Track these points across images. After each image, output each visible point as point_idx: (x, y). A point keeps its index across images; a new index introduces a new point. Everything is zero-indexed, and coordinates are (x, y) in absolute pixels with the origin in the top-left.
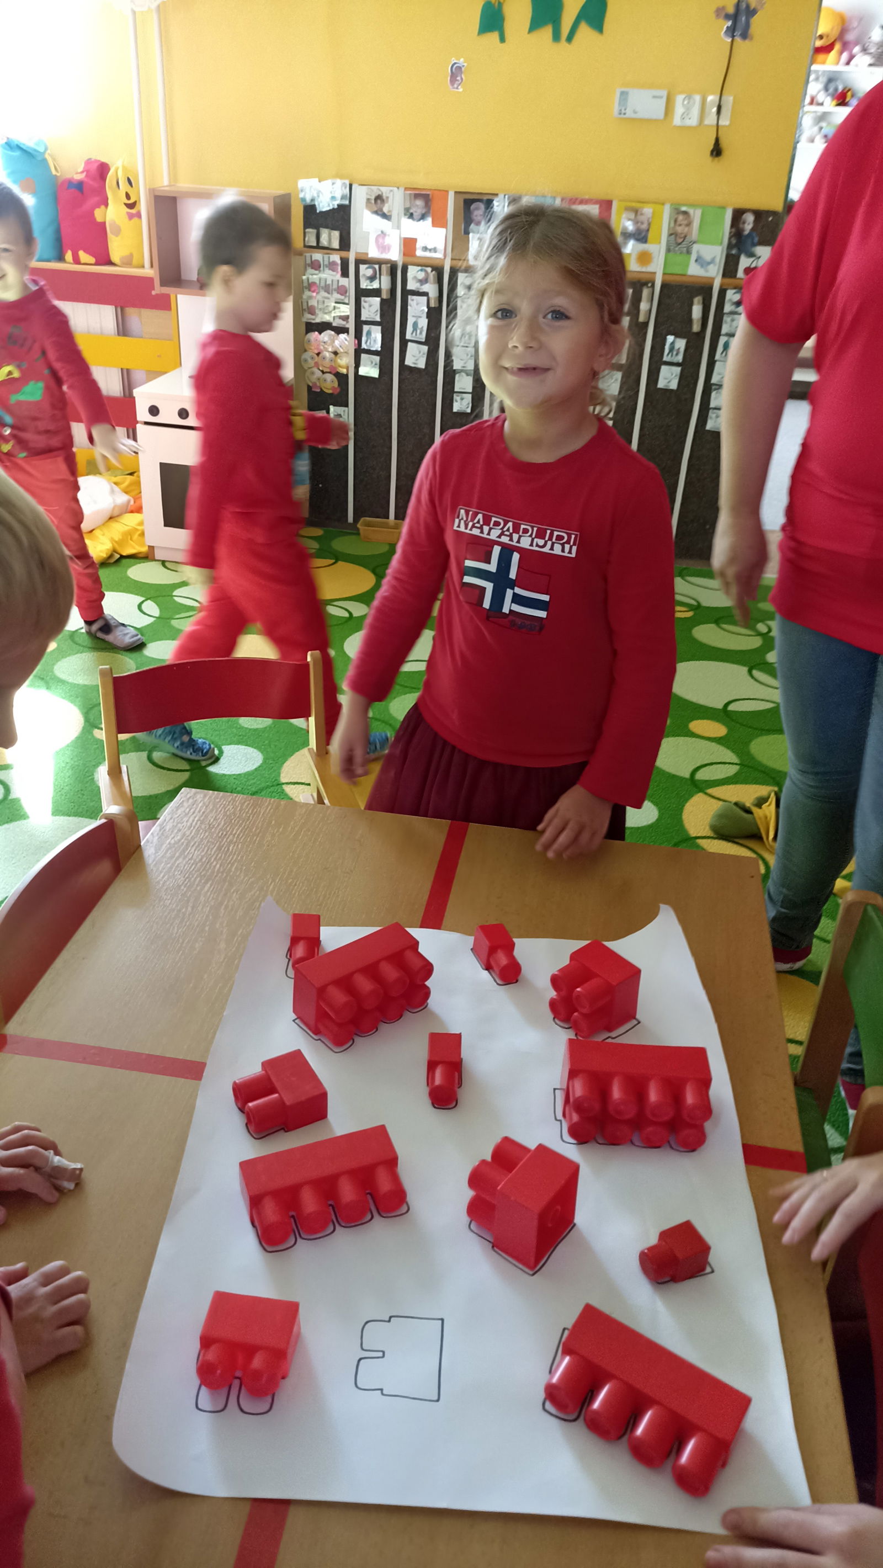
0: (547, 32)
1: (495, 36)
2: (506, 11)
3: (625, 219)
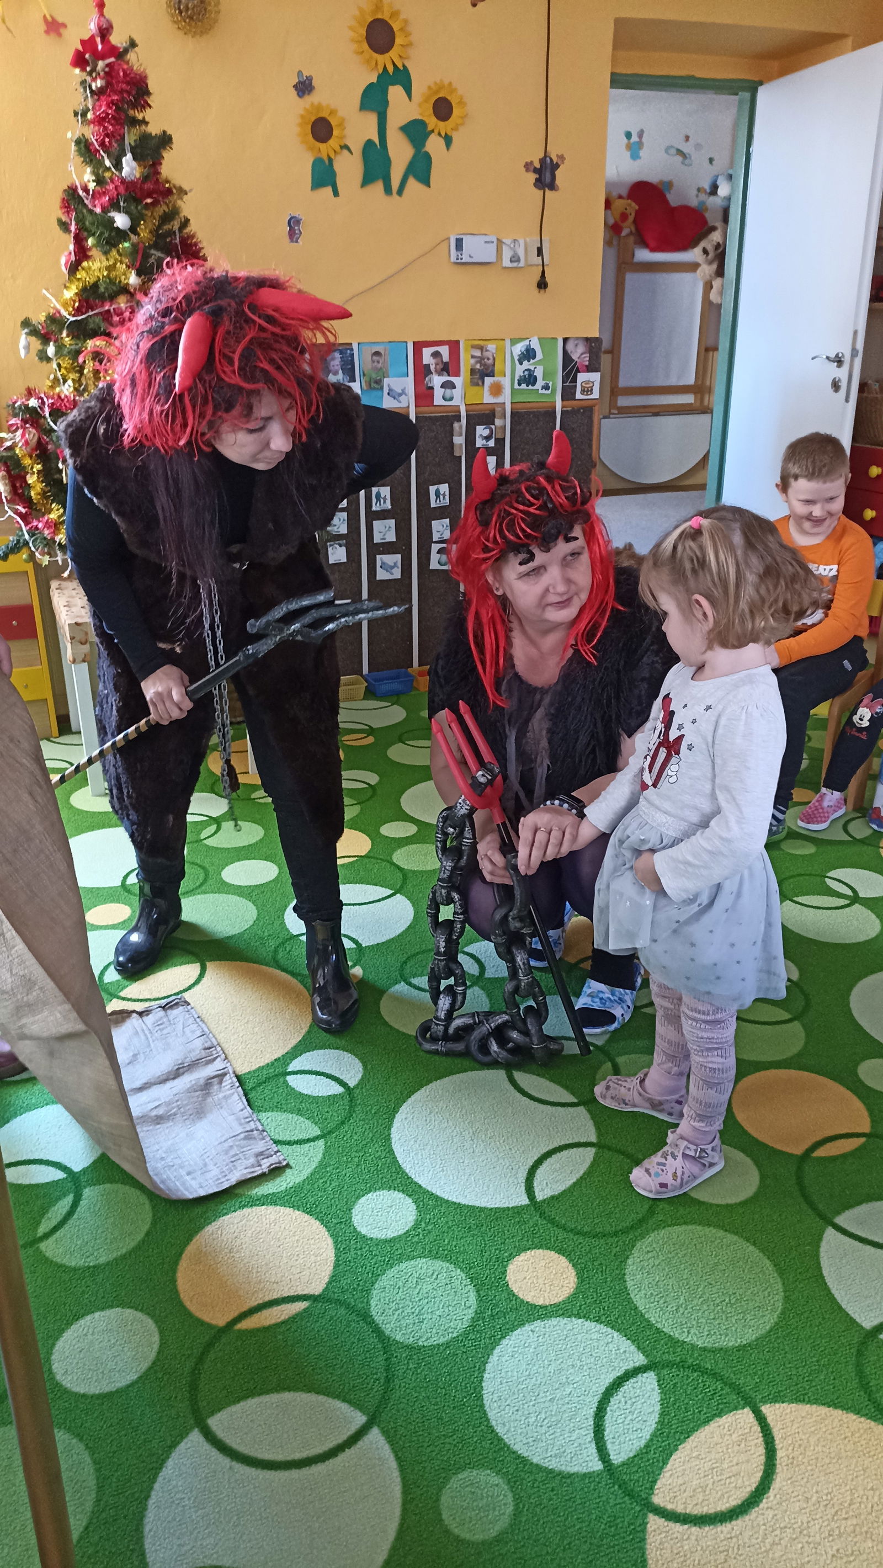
0: (379, 186)
1: (328, 190)
2: (337, 166)
3: (473, 357)
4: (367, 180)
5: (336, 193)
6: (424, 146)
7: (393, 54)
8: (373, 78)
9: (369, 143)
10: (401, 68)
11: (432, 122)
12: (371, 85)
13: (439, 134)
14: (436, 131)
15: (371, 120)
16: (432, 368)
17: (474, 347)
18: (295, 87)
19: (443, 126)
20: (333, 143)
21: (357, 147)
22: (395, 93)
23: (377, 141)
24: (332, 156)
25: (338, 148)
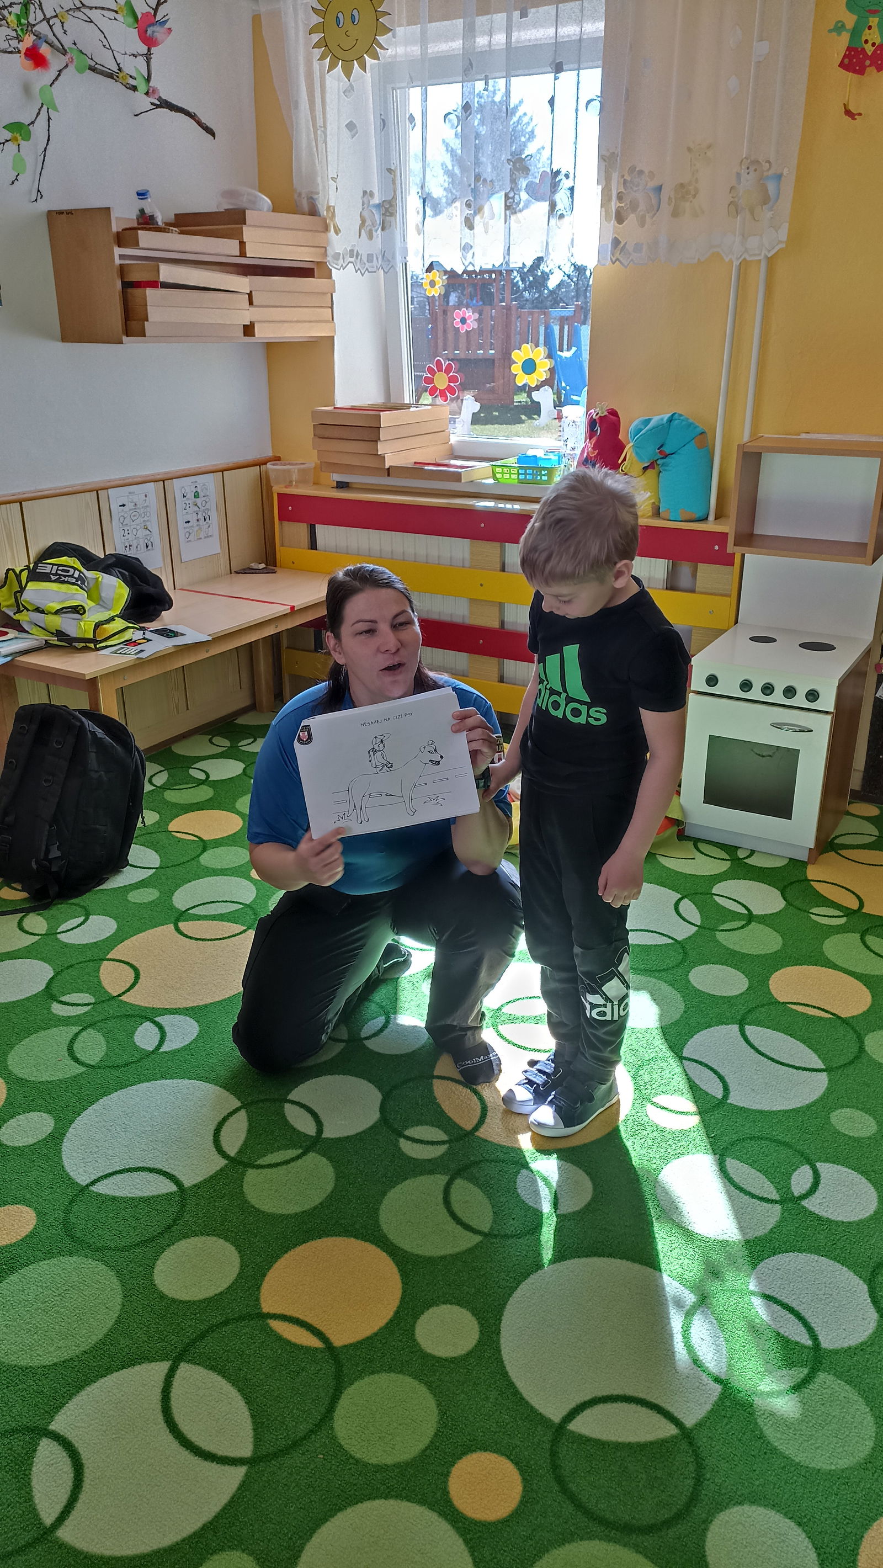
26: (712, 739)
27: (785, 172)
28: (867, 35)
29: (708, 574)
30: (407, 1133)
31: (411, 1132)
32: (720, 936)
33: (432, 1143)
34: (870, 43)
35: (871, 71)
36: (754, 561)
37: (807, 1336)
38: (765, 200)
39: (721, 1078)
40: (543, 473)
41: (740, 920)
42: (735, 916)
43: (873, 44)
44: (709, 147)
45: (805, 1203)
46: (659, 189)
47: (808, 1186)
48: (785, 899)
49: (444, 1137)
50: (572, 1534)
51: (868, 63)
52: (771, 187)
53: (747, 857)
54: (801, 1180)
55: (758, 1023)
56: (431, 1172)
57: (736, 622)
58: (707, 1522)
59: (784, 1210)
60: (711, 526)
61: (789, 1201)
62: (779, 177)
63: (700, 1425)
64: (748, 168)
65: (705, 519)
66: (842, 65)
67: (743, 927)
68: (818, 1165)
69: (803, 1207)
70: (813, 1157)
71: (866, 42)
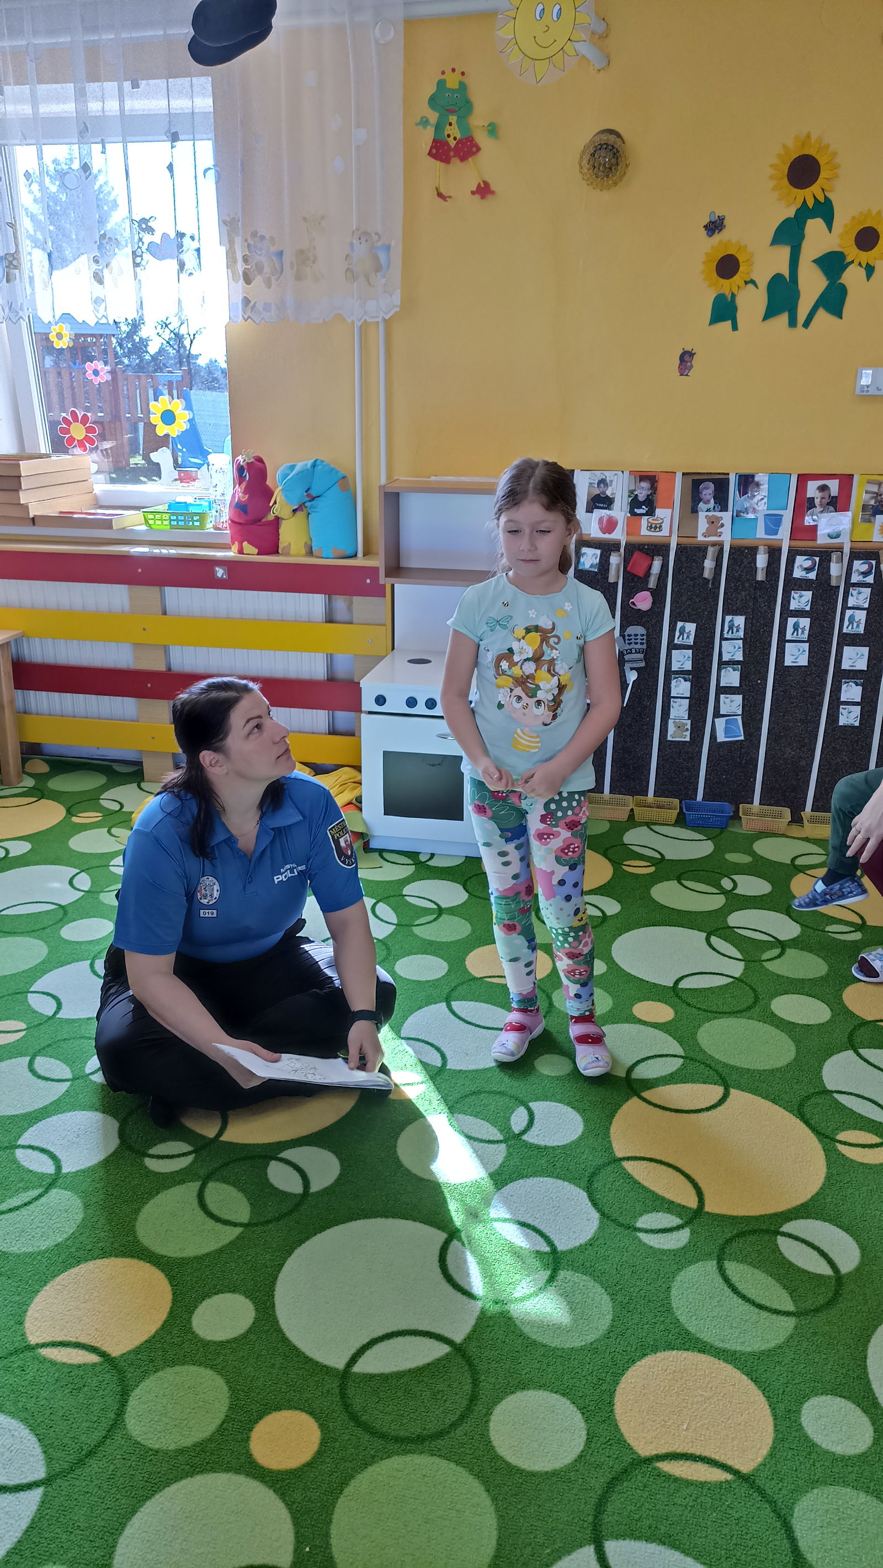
0: (783, 319)
1: (728, 324)
2: (740, 301)
3: (867, 492)
4: (770, 314)
5: (735, 327)
6: (840, 277)
7: (815, 189)
8: (791, 213)
9: (777, 278)
10: (823, 201)
11: (852, 252)
12: (787, 222)
13: (860, 264)
14: (856, 262)
15: (784, 252)
16: (817, 502)
17: (868, 482)
18: (705, 227)
19: (864, 257)
20: (738, 279)
21: (763, 281)
22: (814, 226)
23: (787, 274)
24: (735, 291)
25: (742, 284)
26: (386, 754)
27: (393, 243)
28: (448, 130)
29: (363, 606)
30: (151, 1152)
31: (153, 1151)
32: (416, 930)
33: (179, 1156)
34: (452, 138)
35: (455, 161)
36: (403, 590)
37: (545, 1244)
38: (378, 268)
39: (438, 1049)
40: (195, 518)
41: (431, 914)
42: (427, 911)
43: (455, 139)
44: (323, 217)
45: (525, 1137)
46: (280, 254)
47: (525, 1123)
48: (467, 891)
49: (190, 1148)
50: (373, 1457)
51: (452, 154)
52: (382, 257)
53: (428, 860)
54: (518, 1119)
55: (464, 998)
56: (182, 1182)
57: (393, 649)
58: (489, 1414)
59: (509, 1147)
60: (359, 562)
61: (513, 1139)
62: (388, 248)
63: (469, 1338)
64: (360, 239)
65: (355, 556)
66: (430, 154)
67: (435, 920)
68: (531, 1104)
69: (524, 1141)
70: (525, 1099)
71: (449, 136)
